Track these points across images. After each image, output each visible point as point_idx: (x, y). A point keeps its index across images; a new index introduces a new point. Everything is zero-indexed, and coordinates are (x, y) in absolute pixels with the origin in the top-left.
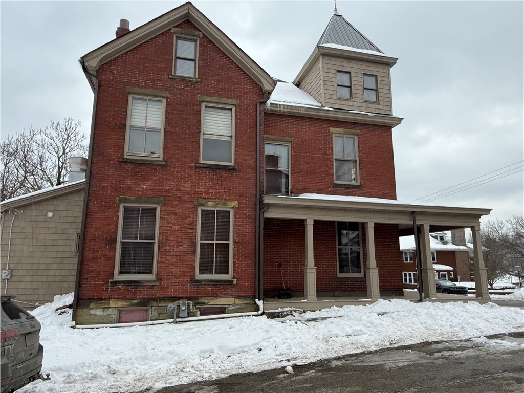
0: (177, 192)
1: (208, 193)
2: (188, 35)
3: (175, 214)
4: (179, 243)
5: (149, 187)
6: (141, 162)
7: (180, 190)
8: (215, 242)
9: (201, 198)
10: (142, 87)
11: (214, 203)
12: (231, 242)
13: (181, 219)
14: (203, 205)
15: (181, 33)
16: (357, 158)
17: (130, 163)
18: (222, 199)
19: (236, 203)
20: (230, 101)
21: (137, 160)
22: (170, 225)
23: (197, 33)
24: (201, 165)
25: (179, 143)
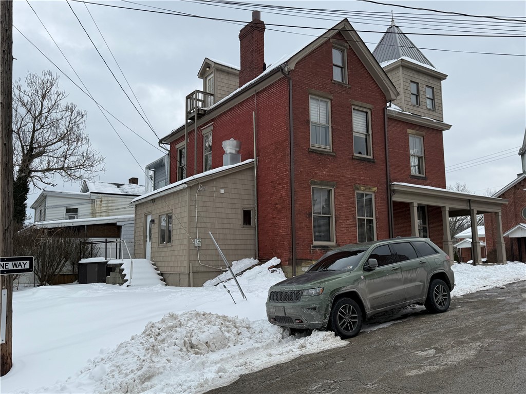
0: (343, 178)
1: (360, 180)
2: (340, 45)
3: (343, 195)
4: (347, 218)
5: (327, 173)
6: (321, 153)
7: (345, 177)
8: (366, 218)
9: (357, 183)
10: (317, 89)
11: (364, 188)
12: (374, 218)
13: (347, 199)
14: (358, 189)
15: (336, 44)
16: (423, 156)
17: (315, 153)
18: (368, 185)
19: (375, 189)
20: (368, 106)
21: (319, 151)
22: (342, 204)
23: (346, 44)
24: (355, 157)
25: (341, 138)
